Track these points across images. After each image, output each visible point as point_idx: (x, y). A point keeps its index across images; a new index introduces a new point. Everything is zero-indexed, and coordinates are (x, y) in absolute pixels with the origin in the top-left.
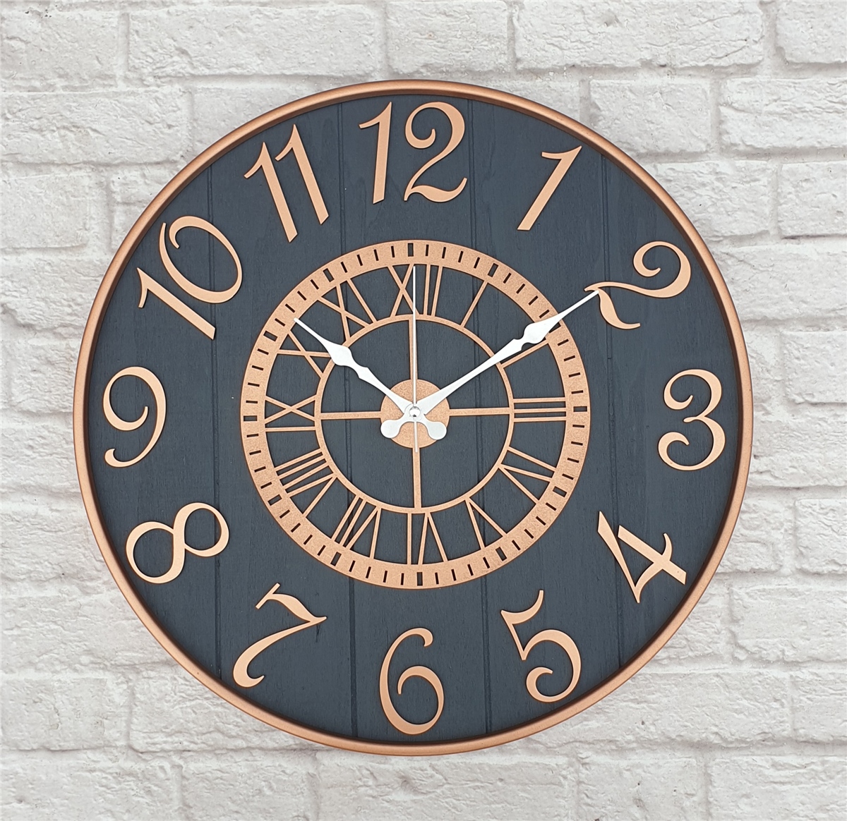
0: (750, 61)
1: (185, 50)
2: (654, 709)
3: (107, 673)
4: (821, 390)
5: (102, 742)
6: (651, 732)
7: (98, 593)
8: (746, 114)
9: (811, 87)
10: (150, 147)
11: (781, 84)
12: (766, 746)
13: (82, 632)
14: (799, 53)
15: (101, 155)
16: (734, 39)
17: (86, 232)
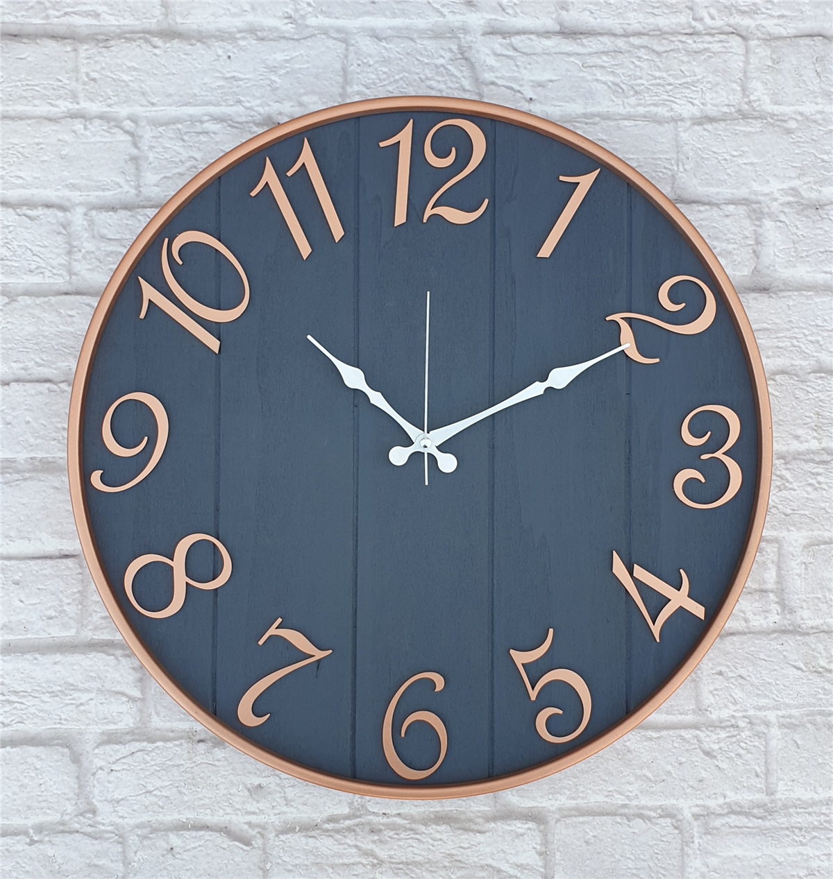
0: (108, 748)
1: (707, 756)
2: (219, 71)
3: (770, 111)
4: (40, 396)
5: (773, 44)
6: (221, 48)
7: (782, 190)
8: (114, 689)
9: (43, 719)
10: (741, 651)
11: (75, 723)
12: (105, 35)
13: (797, 151)
14: (55, 757)
15: (791, 642)
16: (125, 772)
17: (804, 561)
